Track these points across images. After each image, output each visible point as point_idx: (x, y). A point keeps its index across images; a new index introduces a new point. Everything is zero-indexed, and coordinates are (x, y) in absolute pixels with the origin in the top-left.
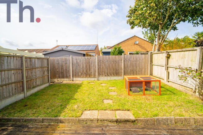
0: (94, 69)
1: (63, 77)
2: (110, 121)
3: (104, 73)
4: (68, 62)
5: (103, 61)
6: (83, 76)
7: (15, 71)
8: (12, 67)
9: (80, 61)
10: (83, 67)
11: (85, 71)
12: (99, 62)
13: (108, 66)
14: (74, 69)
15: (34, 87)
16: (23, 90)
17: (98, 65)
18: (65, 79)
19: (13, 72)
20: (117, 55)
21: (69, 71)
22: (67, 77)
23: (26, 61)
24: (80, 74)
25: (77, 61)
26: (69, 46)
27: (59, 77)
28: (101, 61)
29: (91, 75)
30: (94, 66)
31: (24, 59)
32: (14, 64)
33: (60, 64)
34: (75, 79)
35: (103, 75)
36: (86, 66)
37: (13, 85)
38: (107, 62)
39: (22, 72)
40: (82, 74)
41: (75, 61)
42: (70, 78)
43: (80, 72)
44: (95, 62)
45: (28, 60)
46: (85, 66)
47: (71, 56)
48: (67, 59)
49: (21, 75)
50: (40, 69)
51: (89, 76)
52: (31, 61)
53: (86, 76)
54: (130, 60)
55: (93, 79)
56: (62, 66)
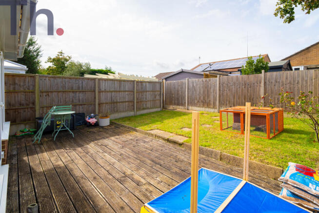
0: (214, 96)
1: (178, 104)
2: (164, 139)
3: (228, 103)
4: (184, 87)
5: (227, 85)
6: (200, 105)
7: (129, 93)
8: (127, 89)
9: (197, 85)
10: (200, 93)
11: (202, 98)
12: (222, 86)
13: (234, 93)
14: (190, 95)
15: (144, 109)
16: (134, 109)
17: (220, 90)
18: (180, 107)
19: (127, 93)
20: (252, 73)
21: (184, 97)
22: (183, 104)
23: (137, 85)
24: (196, 102)
25: (193, 85)
26: (214, 63)
27: (175, 104)
28: (224, 85)
29: (210, 104)
30: (213, 91)
31: (135, 83)
32: (128, 87)
33: (176, 89)
34: (190, 107)
35: (227, 105)
36: (204, 92)
37: (127, 103)
38: (233, 86)
39: (134, 95)
40: (198, 102)
41: (191, 85)
42: (185, 106)
43: (196, 99)
44: (215, 86)
45: (140, 84)
46: (202, 92)
47: (187, 79)
48: (182, 82)
49: (132, 96)
50: (152, 93)
51: (208, 106)
52: (142, 85)
53: (203, 105)
54: (279, 82)
55: (212, 110)
56: (178, 91)
